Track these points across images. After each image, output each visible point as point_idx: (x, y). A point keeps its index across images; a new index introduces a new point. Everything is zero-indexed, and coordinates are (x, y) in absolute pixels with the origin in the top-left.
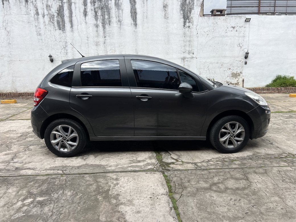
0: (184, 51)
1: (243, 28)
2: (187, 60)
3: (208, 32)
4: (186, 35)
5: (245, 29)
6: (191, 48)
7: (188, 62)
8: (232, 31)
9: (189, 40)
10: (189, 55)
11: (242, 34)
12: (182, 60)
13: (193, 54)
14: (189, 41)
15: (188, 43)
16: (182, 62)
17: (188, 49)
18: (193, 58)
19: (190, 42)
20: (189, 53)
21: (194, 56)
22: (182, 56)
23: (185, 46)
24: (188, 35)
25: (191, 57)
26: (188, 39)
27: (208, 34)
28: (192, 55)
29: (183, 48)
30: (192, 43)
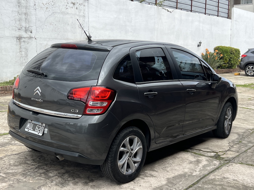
0: (20, 27)
1: (82, 6)
2: (24, 40)
3: (47, 4)
4: (21, 5)
5: (85, 7)
6: (28, 24)
7: (26, 43)
8: (72, 8)
9: (25, 12)
10: (26, 33)
11: (82, 14)
12: (18, 40)
13: (31, 32)
14: (25, 14)
15: (23, 17)
16: (18, 43)
17: (24, 24)
18: (31, 38)
19: (27, 15)
20: (26, 31)
21: (33, 35)
22: (17, 34)
23: (20, 20)
24: (23, 5)
25: (29, 36)
26: (24, 10)
27: (47, 7)
28: (30, 34)
29: (18, 23)
30: (28, 17)
